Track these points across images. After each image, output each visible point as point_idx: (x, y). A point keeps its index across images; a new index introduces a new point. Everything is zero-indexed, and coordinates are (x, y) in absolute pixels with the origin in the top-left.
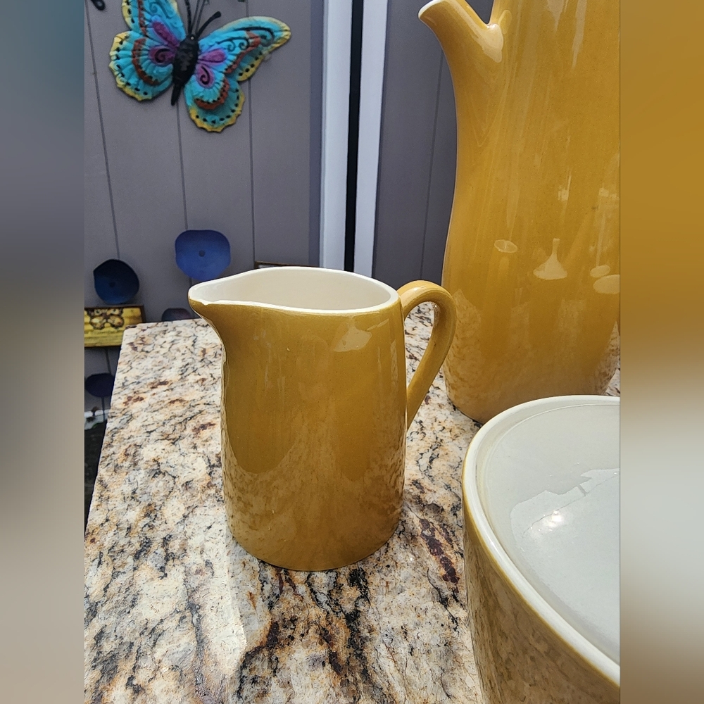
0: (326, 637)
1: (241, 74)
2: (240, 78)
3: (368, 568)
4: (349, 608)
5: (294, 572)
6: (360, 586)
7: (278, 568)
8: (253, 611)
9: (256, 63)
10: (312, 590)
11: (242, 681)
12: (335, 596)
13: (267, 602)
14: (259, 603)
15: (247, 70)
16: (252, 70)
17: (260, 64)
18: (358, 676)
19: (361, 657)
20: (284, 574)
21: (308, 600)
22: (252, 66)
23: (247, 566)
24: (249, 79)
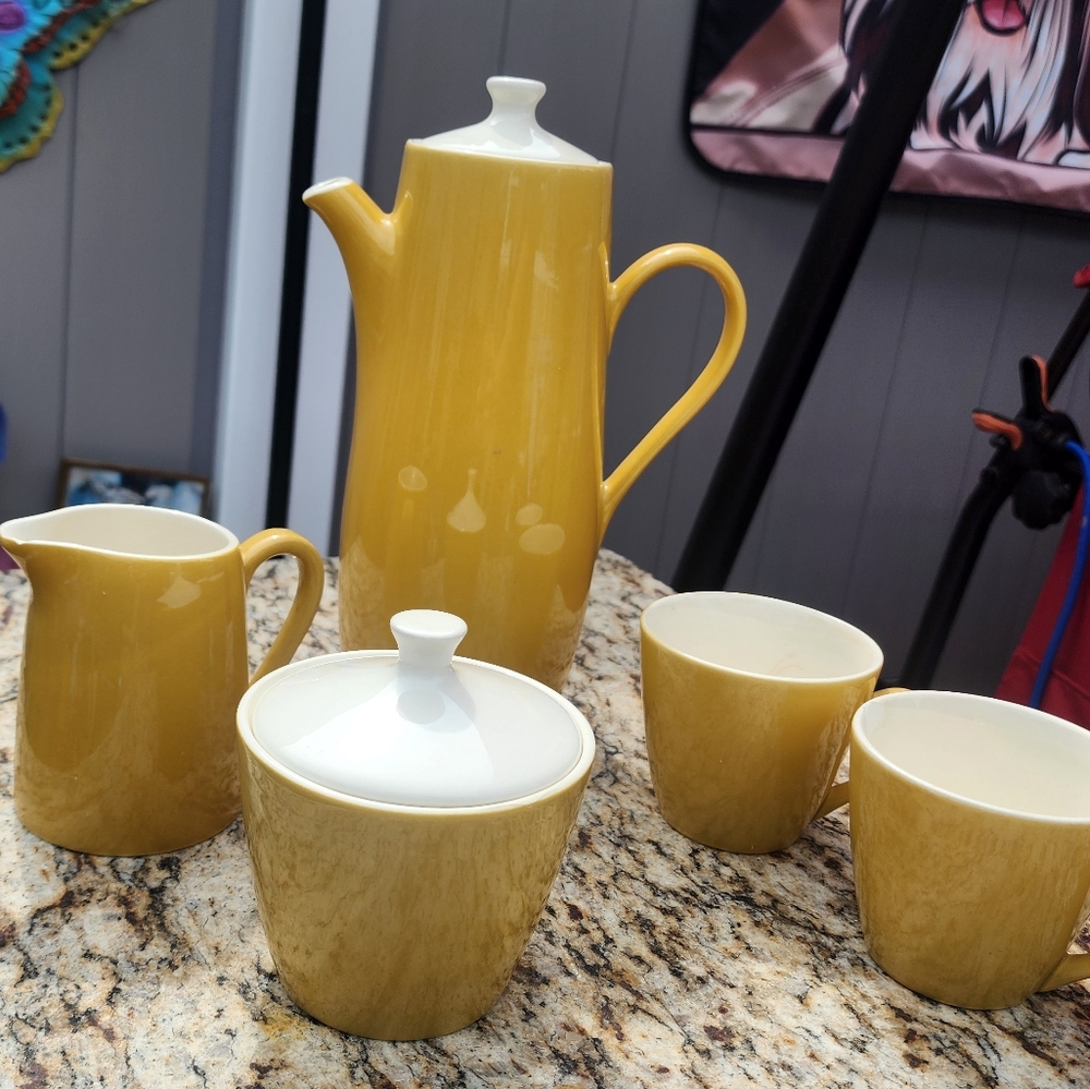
0: (124, 901)
1: (57, 55)
2: (56, 62)
3: (184, 857)
4: (154, 884)
5: (95, 858)
6: (171, 870)
7: (76, 853)
8: (45, 881)
9: (94, 33)
10: (114, 871)
11: (33, 925)
12: (140, 875)
13: (62, 877)
14: (53, 877)
15: (73, 47)
16: (83, 47)
17: (102, 37)
18: (154, 927)
19: (160, 915)
20: (83, 857)
21: (109, 876)
22: (85, 38)
23: (40, 850)
24: (76, 65)
